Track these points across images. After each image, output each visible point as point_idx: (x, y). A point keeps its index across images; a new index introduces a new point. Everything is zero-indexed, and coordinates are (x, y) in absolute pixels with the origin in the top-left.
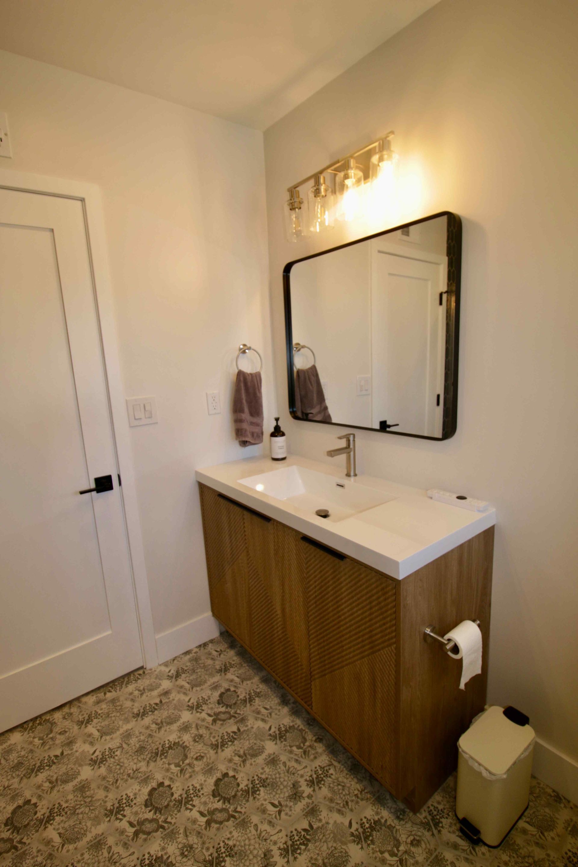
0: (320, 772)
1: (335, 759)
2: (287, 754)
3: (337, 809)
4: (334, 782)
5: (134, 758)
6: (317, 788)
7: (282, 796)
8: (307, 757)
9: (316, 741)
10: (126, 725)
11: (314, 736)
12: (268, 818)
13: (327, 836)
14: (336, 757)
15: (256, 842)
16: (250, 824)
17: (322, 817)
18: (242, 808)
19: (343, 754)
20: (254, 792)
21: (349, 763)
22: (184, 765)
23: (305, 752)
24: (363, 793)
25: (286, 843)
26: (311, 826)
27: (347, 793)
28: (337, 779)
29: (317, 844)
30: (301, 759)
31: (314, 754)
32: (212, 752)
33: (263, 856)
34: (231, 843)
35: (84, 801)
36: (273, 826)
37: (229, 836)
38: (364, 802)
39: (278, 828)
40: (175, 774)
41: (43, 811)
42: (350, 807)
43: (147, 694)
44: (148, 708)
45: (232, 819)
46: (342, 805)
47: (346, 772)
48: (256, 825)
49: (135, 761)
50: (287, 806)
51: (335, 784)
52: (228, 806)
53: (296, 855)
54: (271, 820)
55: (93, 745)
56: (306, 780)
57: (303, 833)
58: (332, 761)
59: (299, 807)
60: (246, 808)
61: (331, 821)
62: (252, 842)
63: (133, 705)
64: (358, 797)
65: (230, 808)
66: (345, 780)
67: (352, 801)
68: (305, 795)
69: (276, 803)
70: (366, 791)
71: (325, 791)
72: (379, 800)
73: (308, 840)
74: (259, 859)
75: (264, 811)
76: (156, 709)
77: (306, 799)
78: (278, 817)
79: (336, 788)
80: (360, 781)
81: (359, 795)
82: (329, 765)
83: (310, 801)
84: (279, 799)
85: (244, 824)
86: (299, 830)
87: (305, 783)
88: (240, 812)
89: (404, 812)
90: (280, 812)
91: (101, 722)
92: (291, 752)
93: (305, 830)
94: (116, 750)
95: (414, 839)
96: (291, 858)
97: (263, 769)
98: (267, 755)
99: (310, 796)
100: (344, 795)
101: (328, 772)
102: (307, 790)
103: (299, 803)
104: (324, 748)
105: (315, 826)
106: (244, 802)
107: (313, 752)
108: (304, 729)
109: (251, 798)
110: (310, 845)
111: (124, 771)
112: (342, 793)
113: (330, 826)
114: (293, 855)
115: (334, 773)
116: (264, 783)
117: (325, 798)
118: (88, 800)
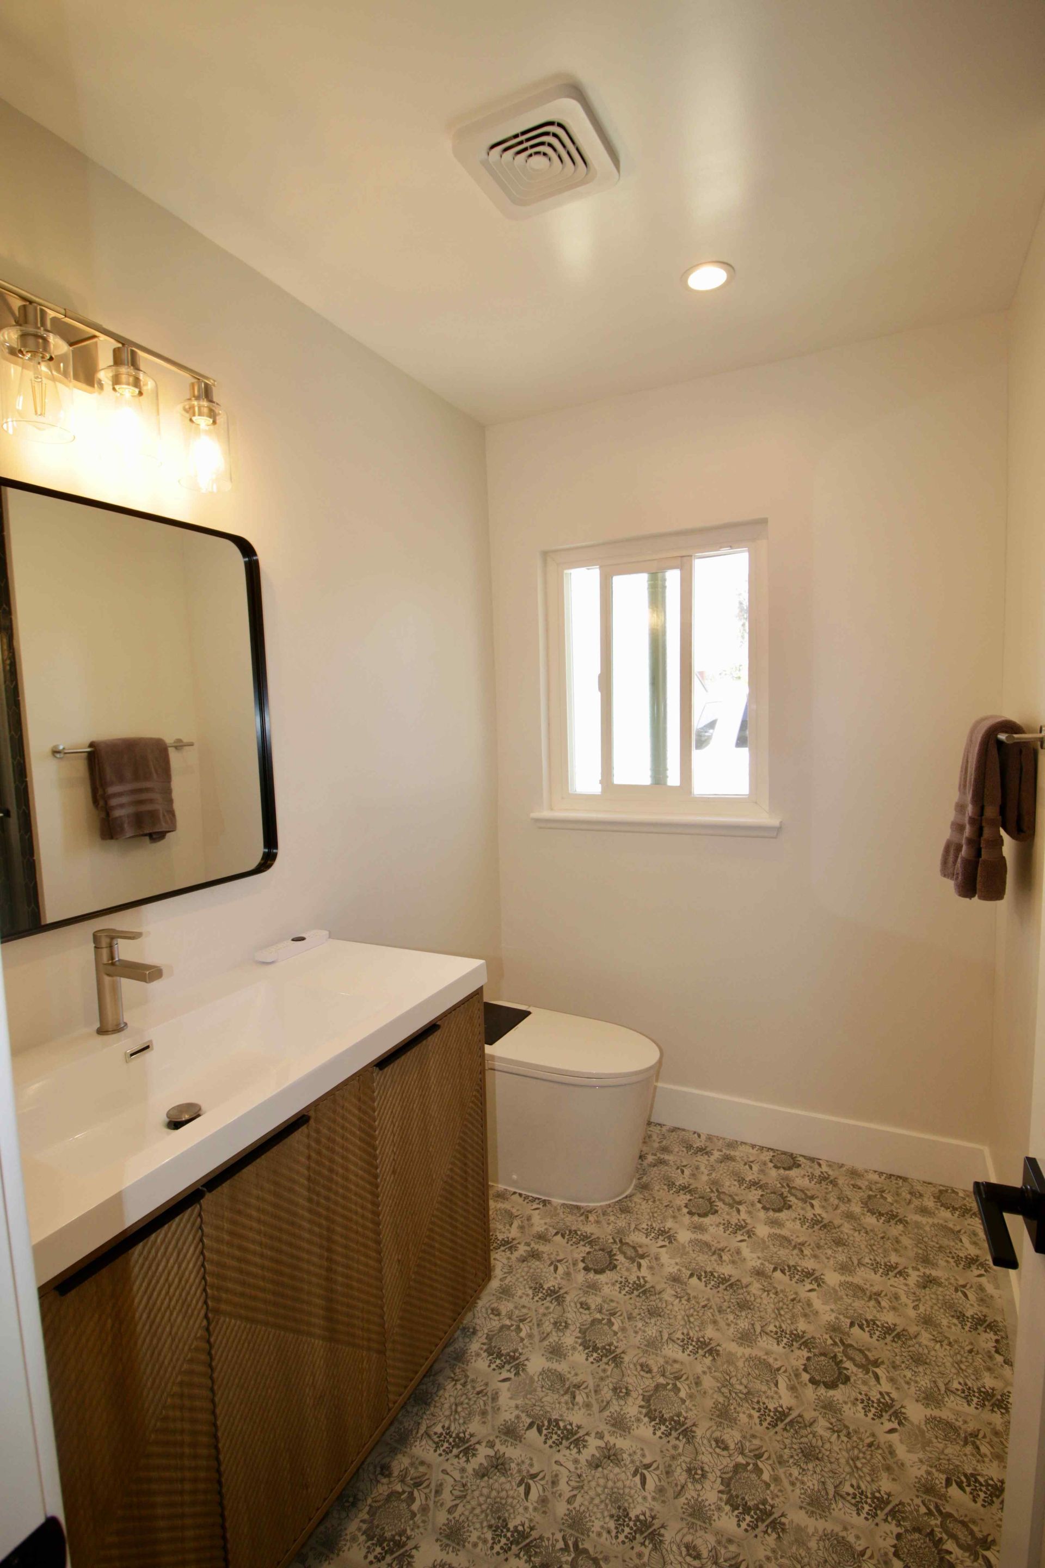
0: (446, 1445)
1: (414, 1432)
2: (430, 1514)
3: (492, 1403)
4: (455, 1419)
6: (473, 1440)
7: (507, 1486)
8: (427, 1477)
9: (389, 1475)
11: (378, 1482)
12: (550, 1490)
13: (534, 1401)
14: (411, 1431)
15: (590, 1488)
16: (571, 1511)
17: (512, 1417)
19: (401, 1423)
20: (523, 1535)
21: (415, 1410)
23: (417, 1485)
24: (456, 1378)
25: (568, 1448)
26: (531, 1426)
27: (464, 1397)
28: (448, 1417)
29: (548, 1409)
30: (433, 1486)
31: (416, 1468)
33: (600, 1469)
36: (556, 1475)
37: (605, 1534)
38: (468, 1373)
39: (556, 1467)
42: (483, 1388)
45: (581, 1546)
46: (485, 1398)
47: (432, 1409)
48: (569, 1502)
50: (519, 1471)
51: (457, 1417)
53: (575, 1428)
54: (550, 1483)
56: (468, 1461)
57: (545, 1432)
58: (419, 1435)
59: (512, 1452)
60: (553, 1534)
61: (512, 1403)
62: (592, 1493)
64: (466, 1382)
65: (566, 1562)
66: (446, 1406)
67: (474, 1388)
68: (491, 1452)
69: (522, 1489)
70: (453, 1375)
71: (475, 1427)
72: (460, 1357)
73: (550, 1421)
74: (605, 1472)
75: (543, 1501)
77: (496, 1449)
78: (541, 1475)
79: (463, 1414)
80: (440, 1387)
81: (462, 1381)
82: (429, 1436)
83: (497, 1441)
84: (515, 1487)
85: (577, 1523)
86: (543, 1438)
87: (473, 1460)
88: (564, 1538)
89: (464, 1329)
90: (533, 1477)
92: (424, 1509)
93: (540, 1431)
95: (493, 1314)
96: (581, 1433)
97: (475, 1545)
98: (445, 1552)
99: (489, 1444)
100: (470, 1400)
101: (441, 1434)
102: (483, 1452)
103: (506, 1455)
104: (400, 1456)
105: (529, 1421)
107: (412, 1471)
108: (367, 1508)
109: (535, 1534)
110: (554, 1417)
112: (468, 1404)
113: (519, 1402)
114: (577, 1432)
115: (441, 1425)
116: (500, 1527)
117: (484, 1423)
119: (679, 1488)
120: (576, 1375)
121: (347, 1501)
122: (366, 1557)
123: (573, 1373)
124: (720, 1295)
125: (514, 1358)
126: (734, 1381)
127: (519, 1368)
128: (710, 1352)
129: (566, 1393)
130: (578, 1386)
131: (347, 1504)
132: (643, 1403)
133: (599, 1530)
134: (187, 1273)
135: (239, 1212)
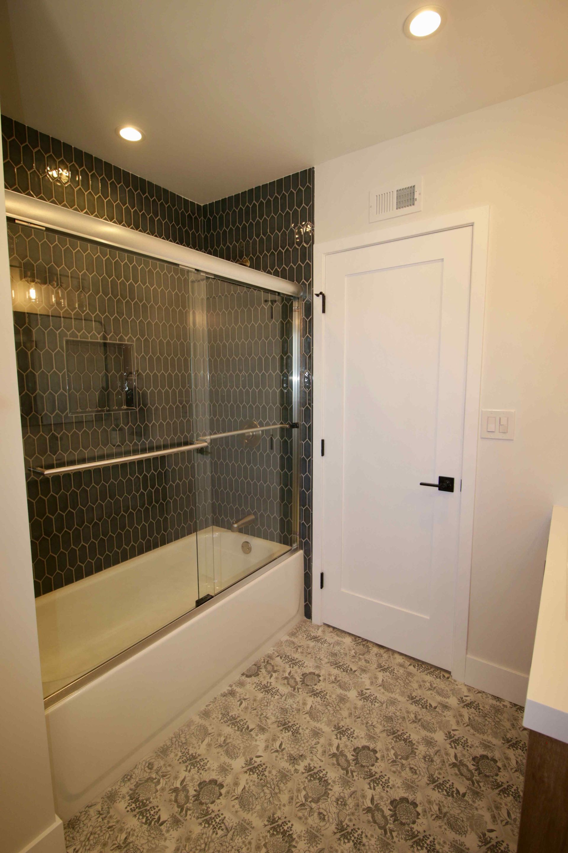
5: (380, 718)
10: (399, 696)
18: (397, 836)
20: (417, 843)
22: (400, 761)
32: (425, 780)
34: (364, 840)
35: (336, 707)
37: (369, 835)
40: (388, 758)
41: (318, 688)
43: (433, 692)
44: (423, 702)
45: (383, 831)
49: (379, 721)
52: (391, 822)
55: (371, 685)
60: (399, 841)
63: (416, 689)
65: (391, 824)
76: (427, 708)
85: (385, 845)
88: (393, 837)
91: (389, 678)
94: (378, 701)
106: (403, 836)
111: (368, 718)
118: (338, 708)
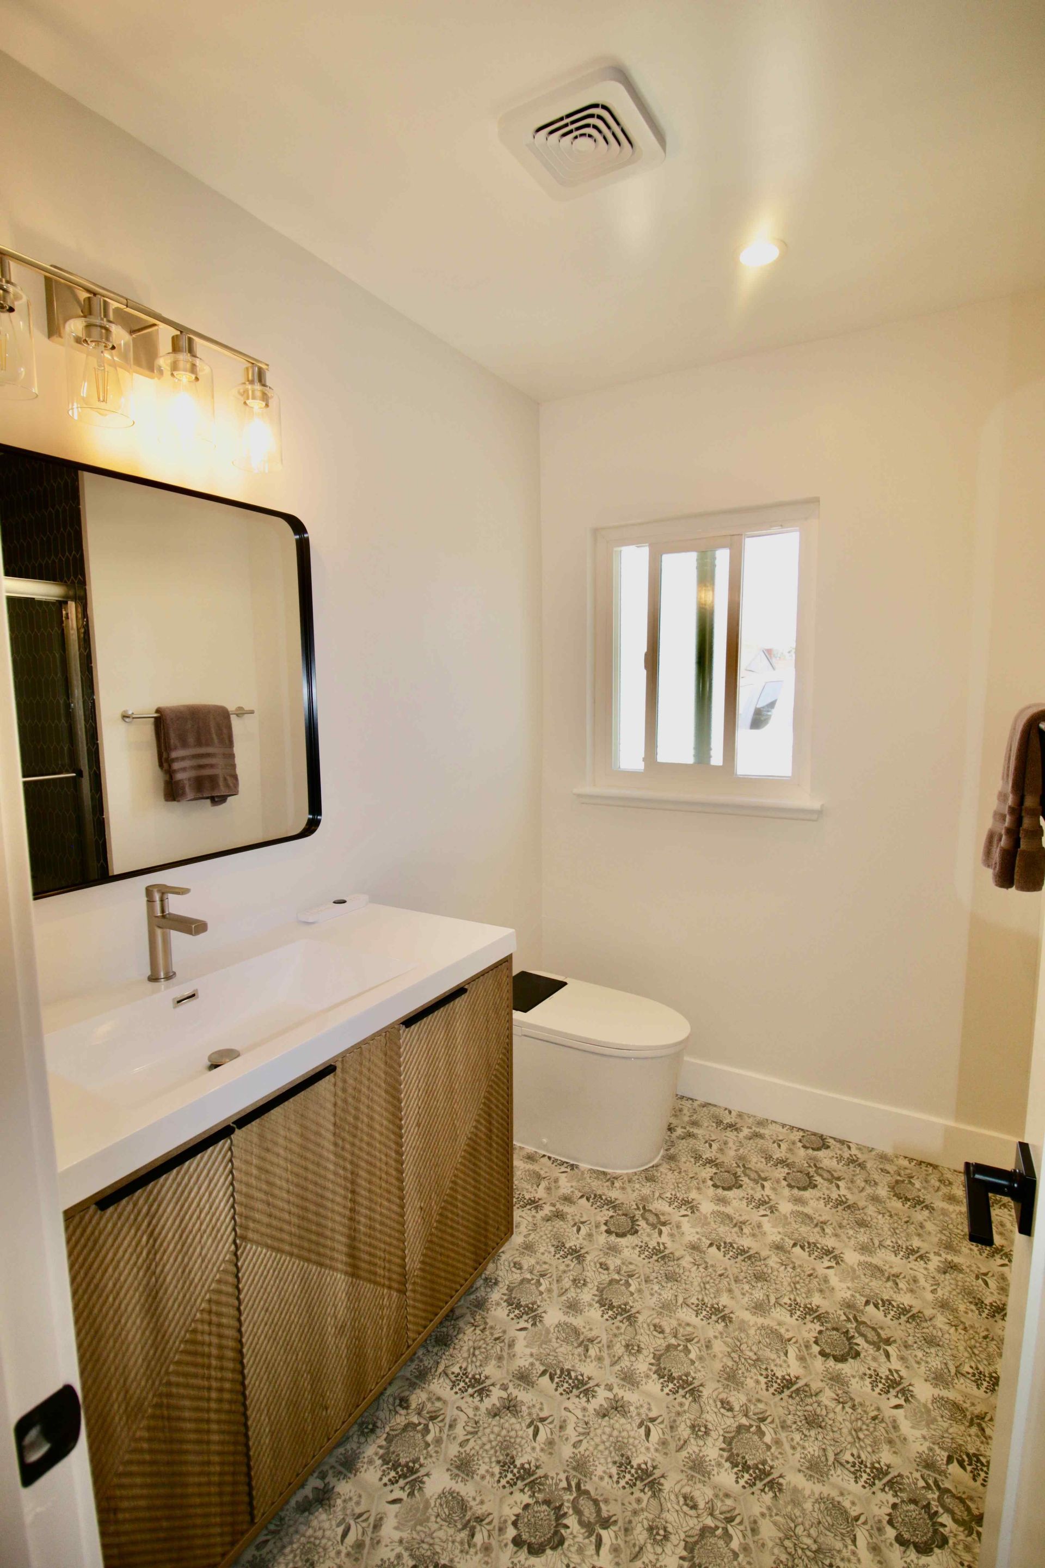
0: (462, 1384)
1: (433, 1370)
2: (443, 1446)
3: (508, 1349)
4: (472, 1362)
6: (488, 1382)
7: (517, 1427)
8: (442, 1412)
9: (407, 1408)
11: (397, 1412)
12: (558, 1433)
13: (548, 1351)
14: (431, 1369)
15: (596, 1435)
16: (576, 1455)
17: (527, 1364)
18: (561, 1480)
19: (421, 1361)
21: (435, 1350)
23: (432, 1418)
24: (476, 1324)
25: (578, 1397)
26: (544, 1373)
27: (482, 1342)
28: (465, 1359)
29: (561, 1359)
30: (447, 1421)
31: (433, 1403)
33: (607, 1418)
34: (614, 1470)
36: (565, 1421)
37: (607, 1479)
38: (488, 1320)
39: (564, 1413)
42: (500, 1335)
46: (502, 1345)
47: (451, 1350)
48: (574, 1446)
50: (530, 1414)
51: (474, 1359)
52: (566, 1504)
53: (586, 1379)
54: (558, 1428)
56: (481, 1400)
57: (556, 1380)
58: (438, 1373)
59: (524, 1396)
60: (557, 1474)
61: (528, 1351)
62: (597, 1440)
64: (485, 1328)
65: (568, 1501)
66: (465, 1348)
67: (492, 1334)
68: (504, 1395)
69: (531, 1430)
70: (473, 1321)
71: (490, 1370)
72: (481, 1304)
73: (562, 1371)
74: (612, 1421)
75: (551, 1443)
77: (509, 1391)
78: (550, 1420)
79: (480, 1357)
80: (460, 1331)
81: (481, 1327)
82: (447, 1375)
83: (511, 1385)
84: (524, 1428)
85: (580, 1466)
86: (554, 1385)
87: (486, 1400)
89: (486, 1279)
90: (542, 1420)
92: (438, 1441)
93: (552, 1379)
95: (515, 1267)
96: (591, 1384)
97: (483, 1477)
98: (454, 1481)
99: (503, 1387)
100: (487, 1345)
101: (458, 1374)
102: (496, 1395)
103: (519, 1399)
104: (418, 1391)
105: (542, 1368)
106: (549, 1481)
107: (429, 1405)
108: (385, 1436)
109: (540, 1472)
110: (566, 1367)
112: (485, 1348)
113: (534, 1351)
114: (587, 1383)
116: (507, 1464)
117: (499, 1367)
119: (682, 1442)
120: (591, 1329)
121: (367, 1428)
122: (381, 1479)
123: (588, 1327)
124: (738, 1265)
125: (533, 1310)
126: (744, 1347)
127: (536, 1319)
128: (724, 1318)
129: (580, 1345)
130: (591, 1341)
131: (366, 1430)
132: (653, 1361)
133: (602, 1474)
134: (217, 1201)
135: (268, 1150)
